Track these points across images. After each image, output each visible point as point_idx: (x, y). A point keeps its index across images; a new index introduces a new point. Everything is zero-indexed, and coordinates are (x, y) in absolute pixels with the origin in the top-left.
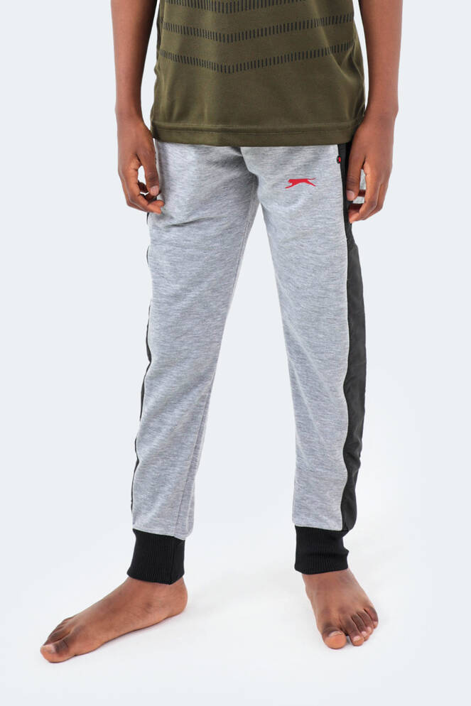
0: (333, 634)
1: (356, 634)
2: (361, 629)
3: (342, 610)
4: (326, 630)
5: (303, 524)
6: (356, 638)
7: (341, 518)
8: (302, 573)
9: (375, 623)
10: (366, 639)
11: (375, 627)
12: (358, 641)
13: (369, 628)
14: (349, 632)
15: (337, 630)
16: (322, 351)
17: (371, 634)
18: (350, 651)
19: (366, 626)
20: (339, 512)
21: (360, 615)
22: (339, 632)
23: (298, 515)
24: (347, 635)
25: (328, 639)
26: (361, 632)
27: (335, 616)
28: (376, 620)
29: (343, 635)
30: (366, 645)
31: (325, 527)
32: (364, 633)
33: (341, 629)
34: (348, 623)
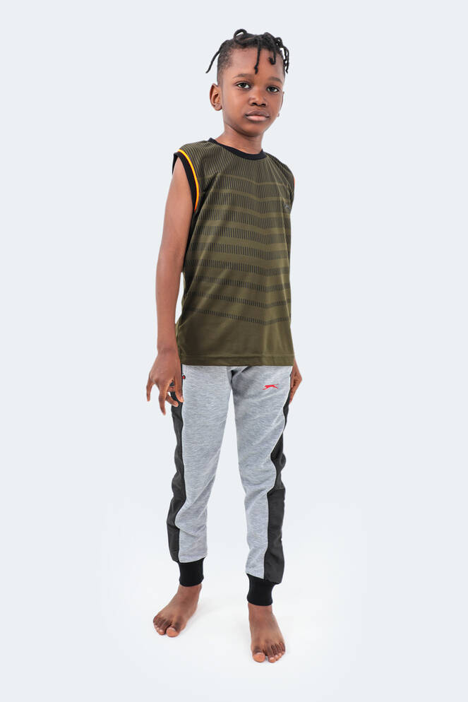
0: (259, 653)
1: (272, 656)
2: (276, 653)
3: (267, 641)
4: (256, 650)
6: (272, 658)
9: (283, 652)
10: (277, 660)
11: (283, 654)
12: (272, 660)
13: (280, 654)
14: (268, 654)
15: (261, 652)
18: (266, 664)
21: (276, 645)
22: (263, 654)
24: (266, 655)
25: (255, 655)
27: (262, 643)
28: (284, 650)
29: (264, 655)
30: (276, 663)
32: (276, 656)
33: (264, 652)
34: (269, 648)
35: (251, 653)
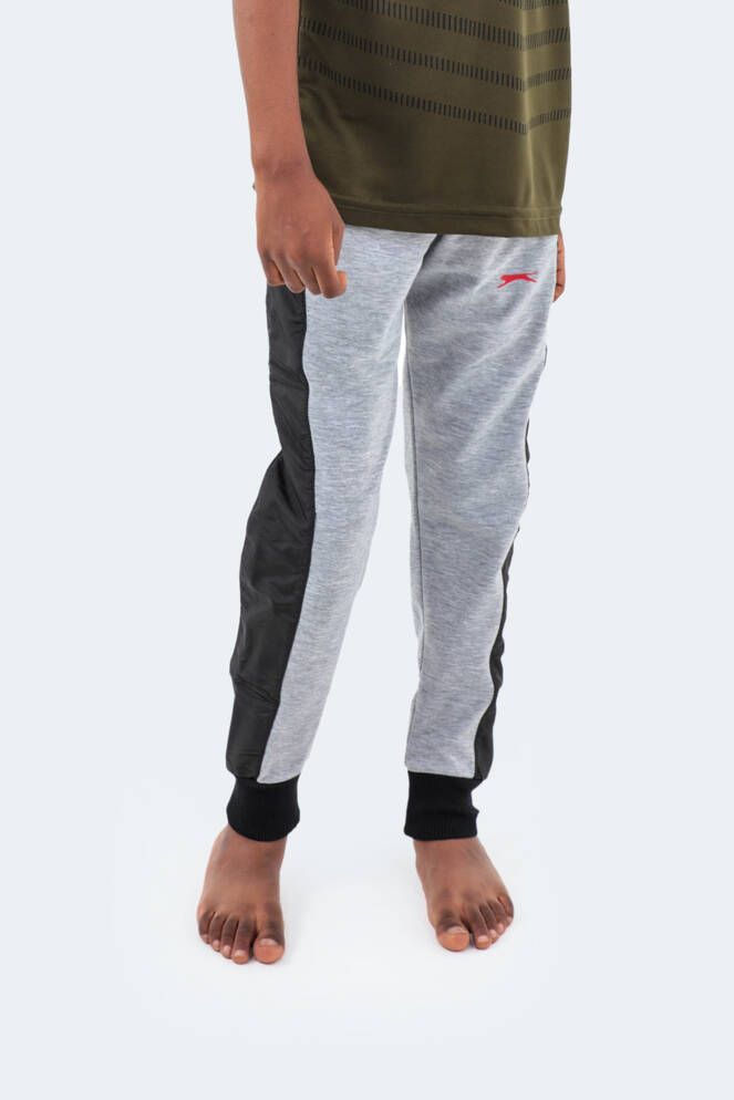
0: (454, 930)
1: (483, 933)
2: (491, 925)
3: (468, 896)
4: (444, 922)
5: (420, 769)
6: (482, 939)
7: (473, 760)
8: (414, 838)
9: (509, 918)
10: (494, 940)
11: (508, 924)
12: (481, 944)
13: (501, 926)
14: (474, 927)
15: (459, 925)
16: (493, 511)
17: (501, 934)
19: (498, 921)
20: (472, 750)
21: (492, 906)
22: (461, 928)
23: (414, 756)
24: (470, 931)
25: (444, 934)
26: (489, 929)
27: (457, 902)
28: (511, 914)
29: (465, 933)
31: (451, 773)
32: (493, 932)
33: (464, 924)
34: (474, 915)
35: (432, 931)
